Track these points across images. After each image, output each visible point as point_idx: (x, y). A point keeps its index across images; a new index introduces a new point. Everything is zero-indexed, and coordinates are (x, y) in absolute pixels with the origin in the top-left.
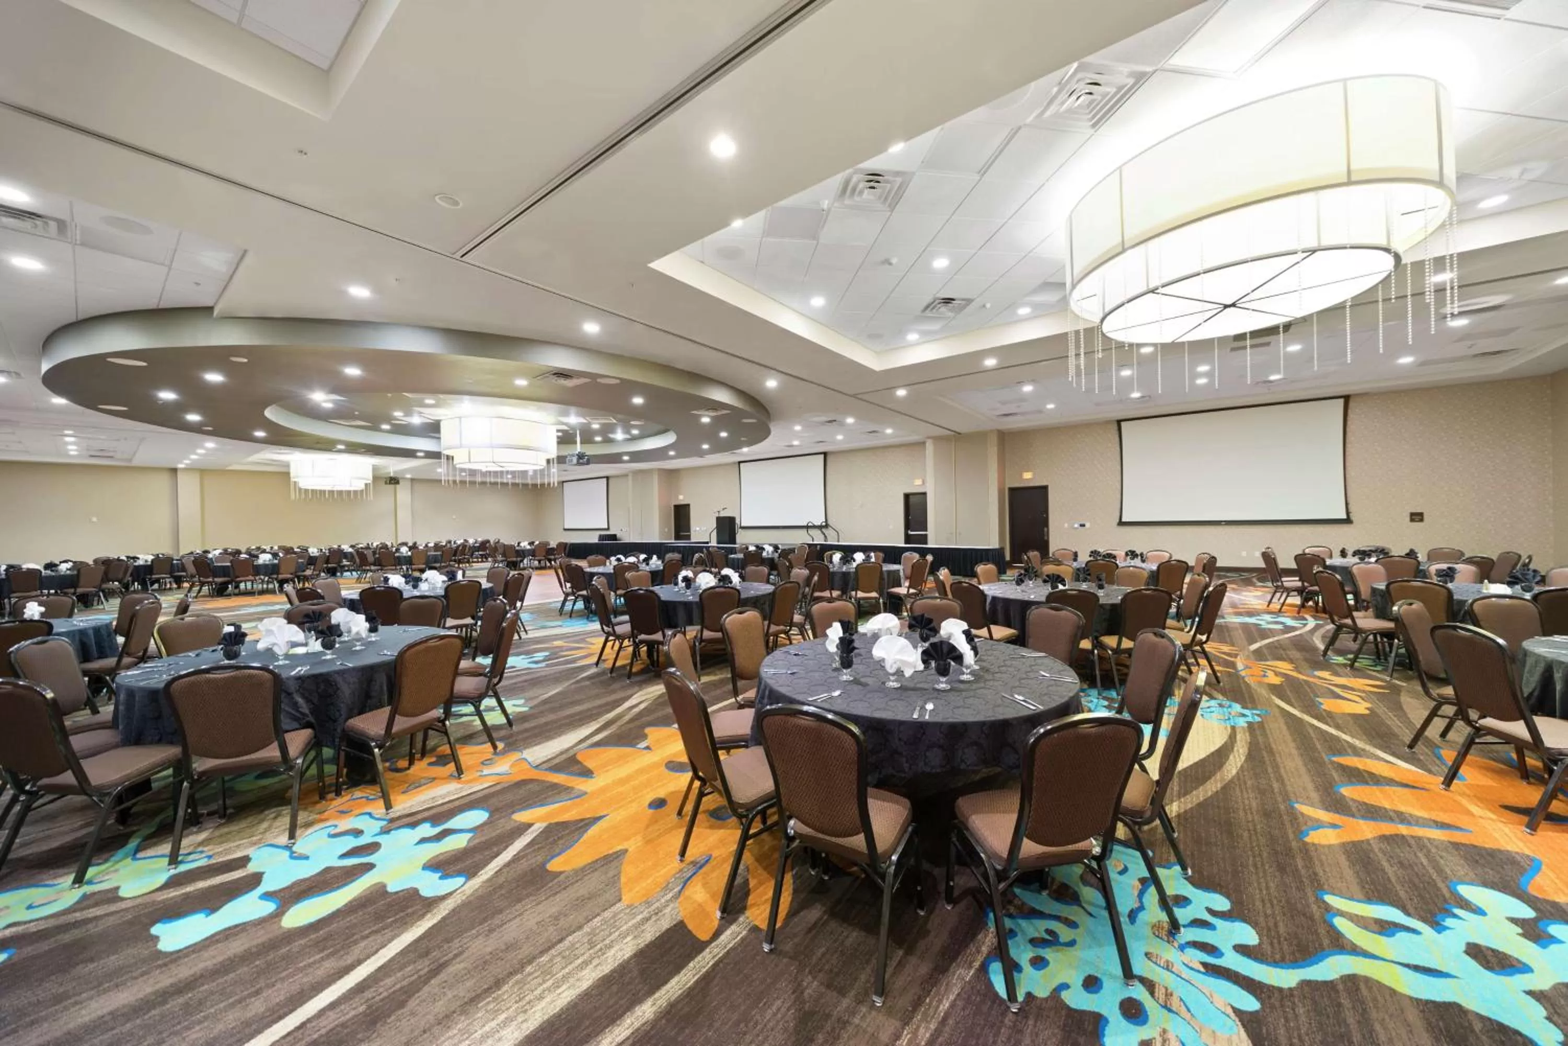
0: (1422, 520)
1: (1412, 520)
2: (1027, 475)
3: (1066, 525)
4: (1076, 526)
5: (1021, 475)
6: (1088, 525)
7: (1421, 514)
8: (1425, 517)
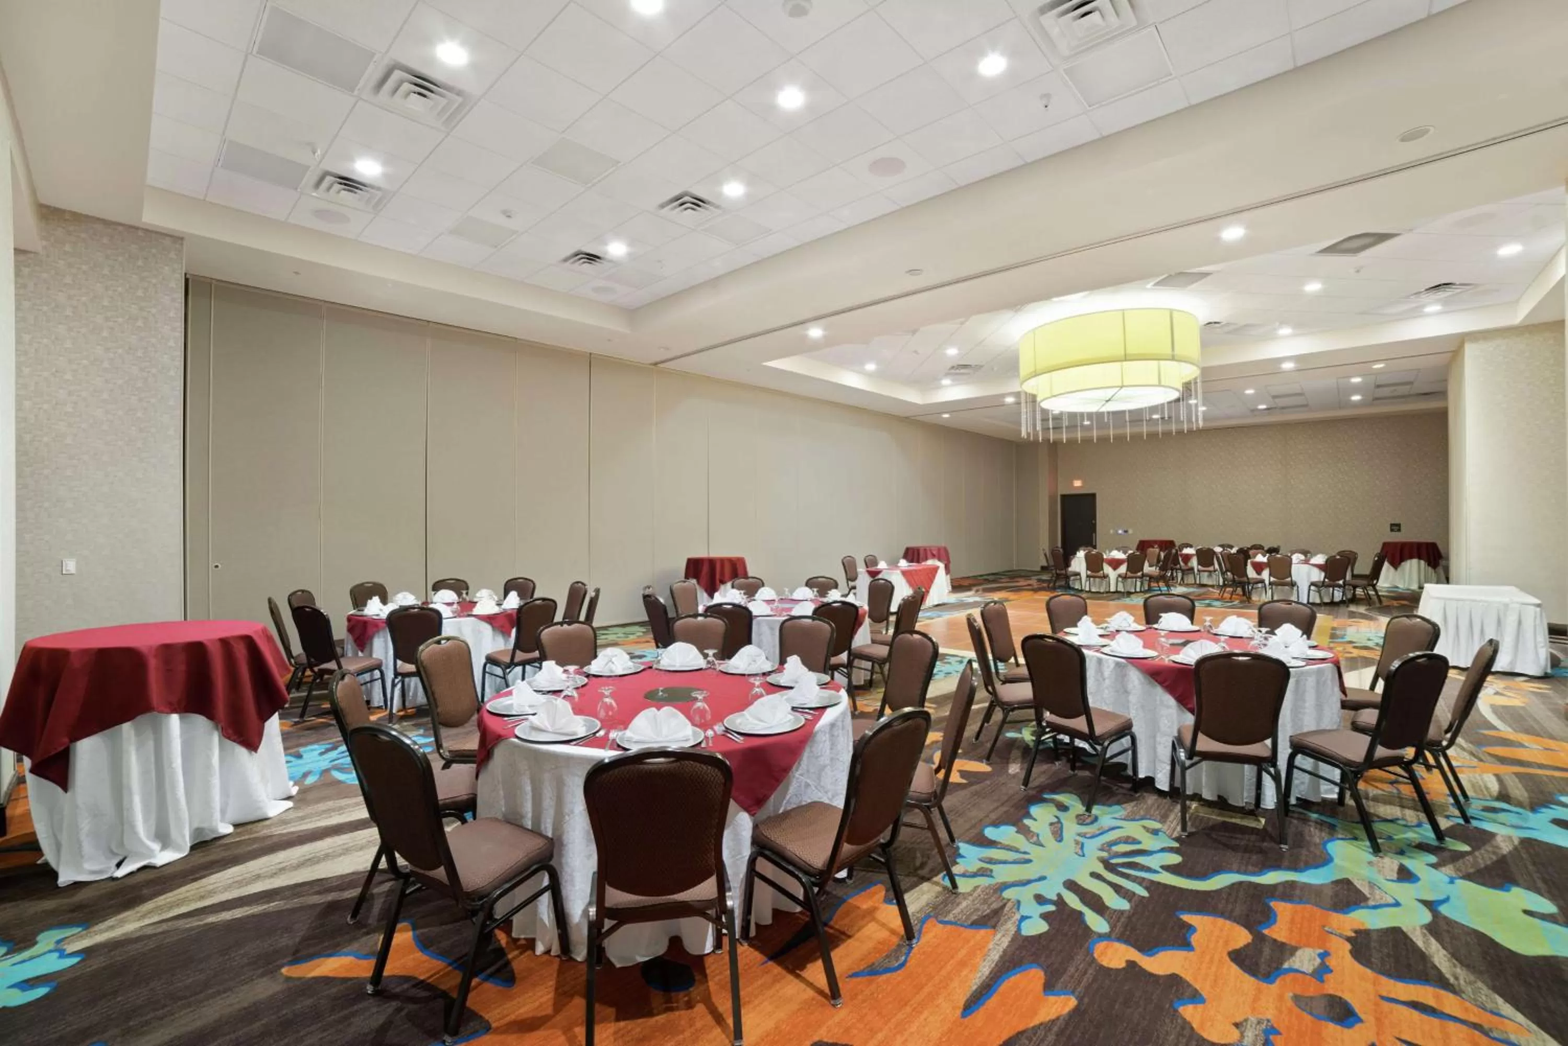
0: (1399, 530)
1: (1392, 530)
2: (1078, 483)
3: (1112, 531)
4: (1120, 532)
5: (1072, 483)
6: (1130, 532)
7: (1399, 525)
8: (1402, 528)
